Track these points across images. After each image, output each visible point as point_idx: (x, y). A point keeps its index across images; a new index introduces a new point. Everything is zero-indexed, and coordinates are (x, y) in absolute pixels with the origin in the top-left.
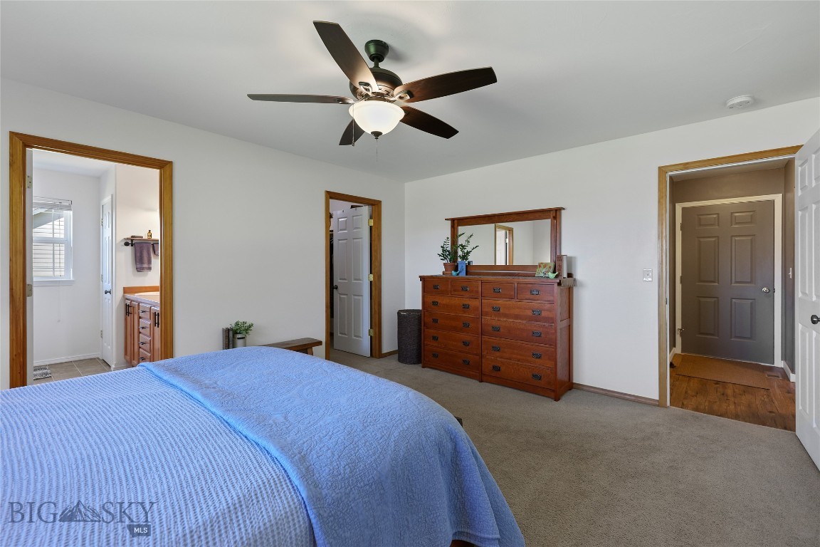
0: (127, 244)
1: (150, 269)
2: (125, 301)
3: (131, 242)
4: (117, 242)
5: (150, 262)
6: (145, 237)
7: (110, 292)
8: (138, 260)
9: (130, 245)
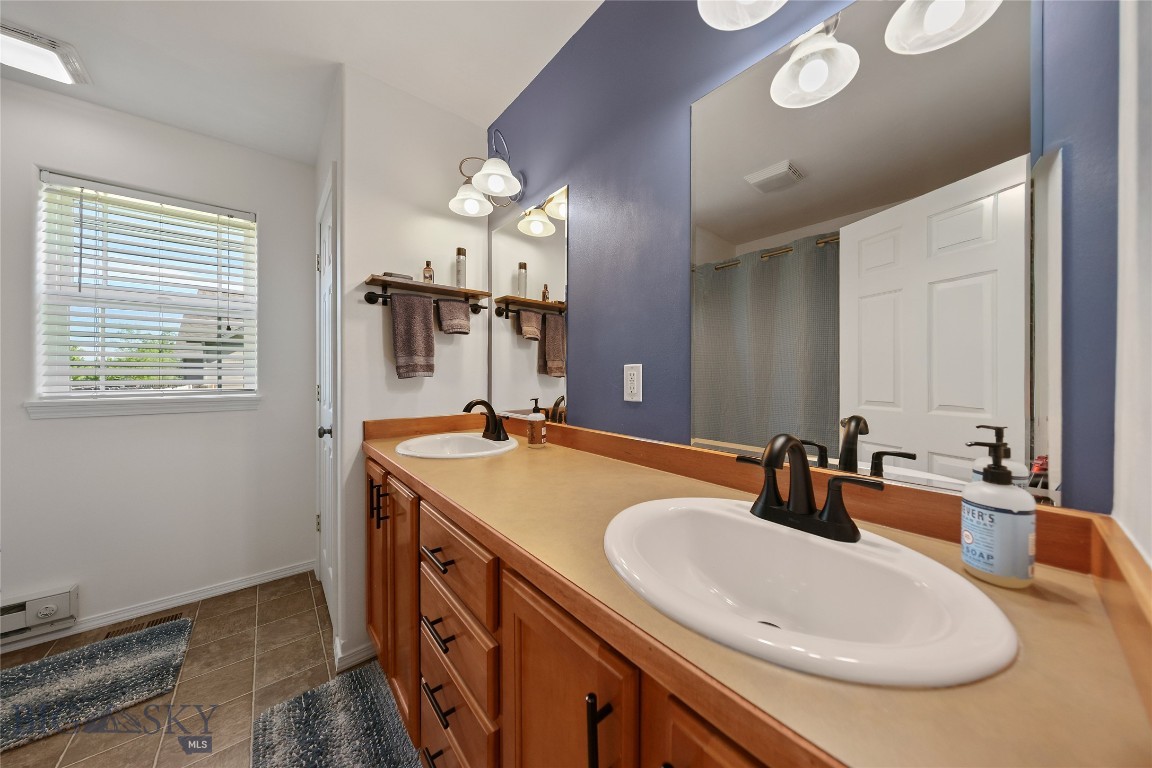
0: (371, 299)
1: (430, 368)
2: (367, 467)
3: (383, 291)
4: (346, 291)
5: (429, 351)
6: (418, 279)
7: (330, 432)
8: (400, 344)
9: (380, 300)
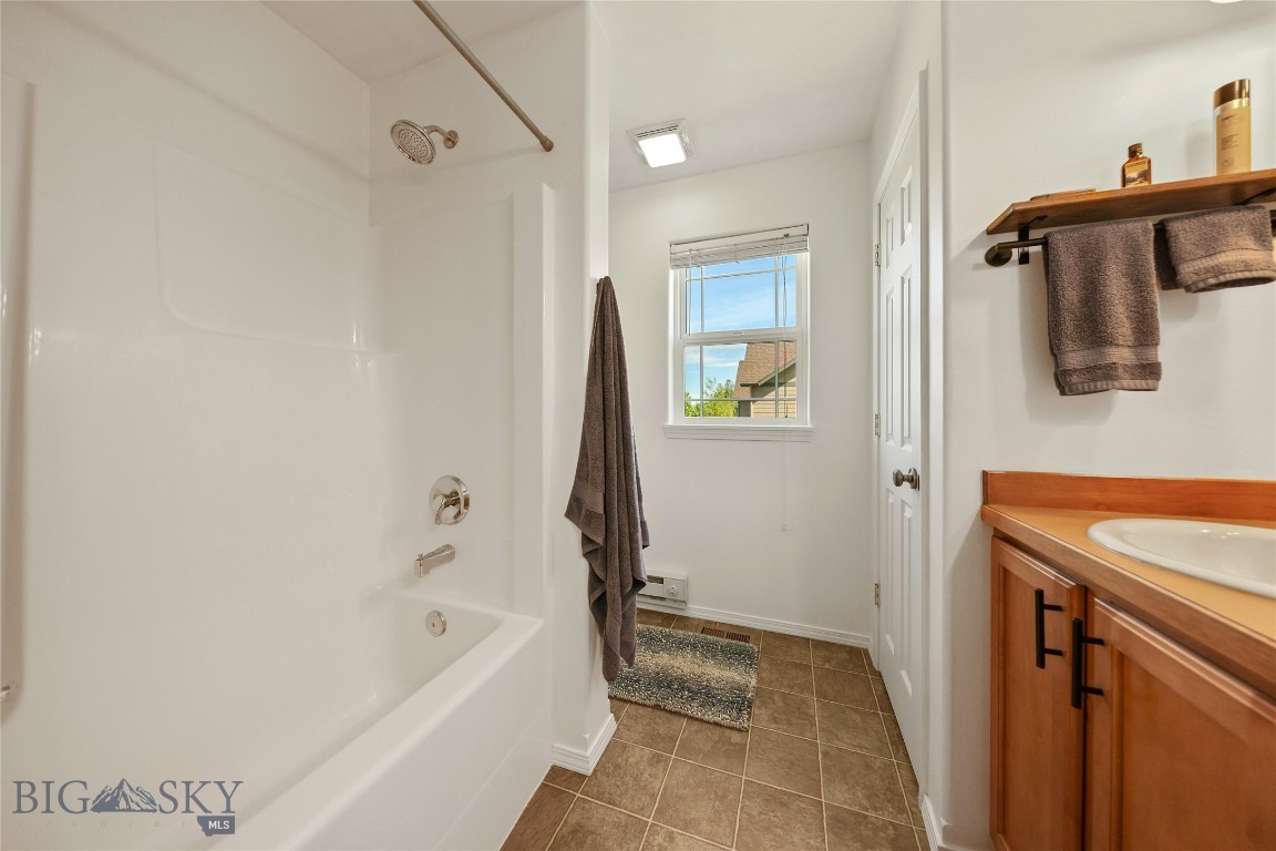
0: (997, 258)
1: (1148, 372)
2: (996, 556)
3: (1020, 237)
5: (1146, 333)
7: (914, 481)
8: (1069, 326)
9: (1015, 253)
